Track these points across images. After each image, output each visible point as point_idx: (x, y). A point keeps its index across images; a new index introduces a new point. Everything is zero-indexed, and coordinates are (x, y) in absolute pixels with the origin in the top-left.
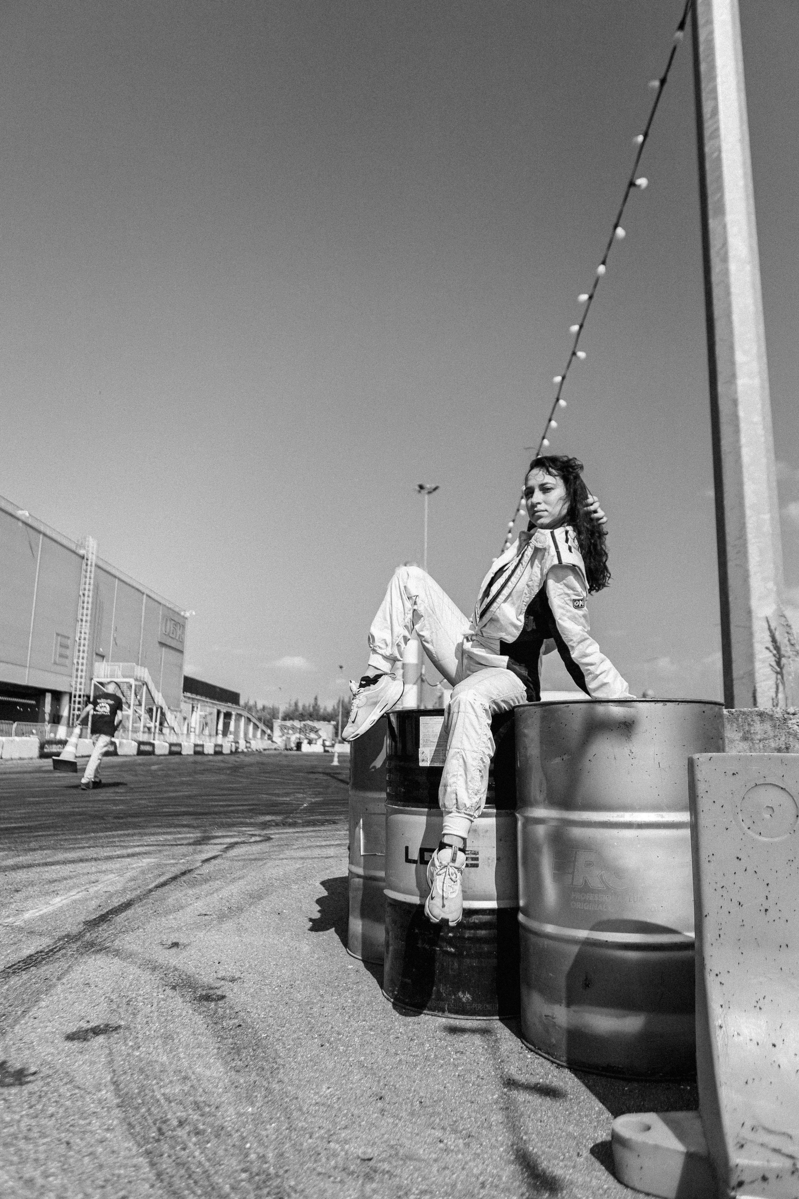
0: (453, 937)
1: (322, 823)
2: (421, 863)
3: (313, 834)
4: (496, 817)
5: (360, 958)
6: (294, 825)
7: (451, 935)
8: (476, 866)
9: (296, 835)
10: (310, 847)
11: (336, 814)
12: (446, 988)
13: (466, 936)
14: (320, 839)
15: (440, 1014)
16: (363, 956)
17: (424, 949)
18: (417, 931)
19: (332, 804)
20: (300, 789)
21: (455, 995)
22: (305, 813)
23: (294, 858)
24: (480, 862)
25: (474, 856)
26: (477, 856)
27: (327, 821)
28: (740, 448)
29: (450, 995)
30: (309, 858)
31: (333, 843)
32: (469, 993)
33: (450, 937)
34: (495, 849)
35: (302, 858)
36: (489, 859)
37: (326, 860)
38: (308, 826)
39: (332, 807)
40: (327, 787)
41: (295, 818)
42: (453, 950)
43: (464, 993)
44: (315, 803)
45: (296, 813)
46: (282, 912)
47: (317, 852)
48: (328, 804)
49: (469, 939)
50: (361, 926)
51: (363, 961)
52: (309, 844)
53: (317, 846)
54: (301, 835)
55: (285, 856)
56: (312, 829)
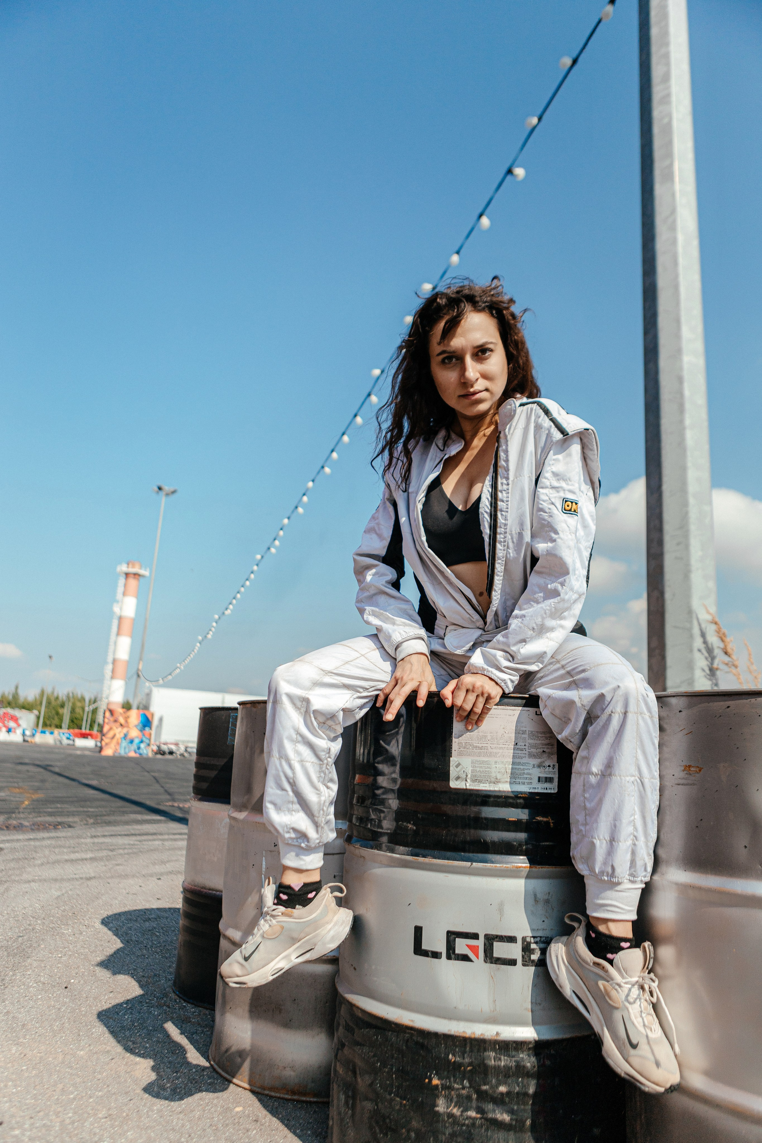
0: (508, 1093)
1: (56, 826)
2: (449, 957)
3: (53, 842)
5: (246, 1086)
6: (19, 828)
7: (503, 1089)
9: (32, 843)
10: (58, 862)
11: (68, 816)
14: (65, 850)
16: (250, 1083)
17: (451, 1115)
18: (436, 1081)
19: (58, 802)
20: (14, 782)
22: (30, 813)
23: (45, 880)
27: (60, 823)
28: (684, 429)
30: (62, 880)
31: (84, 856)
33: (502, 1094)
35: (56, 880)
37: (89, 883)
38: (38, 830)
39: (59, 806)
40: (43, 781)
41: (19, 819)
42: (506, 1117)
44: (37, 800)
45: (19, 813)
46: (69, 982)
47: (70, 870)
48: (52, 802)
50: (249, 1033)
51: (252, 1092)
52: (53, 857)
53: (66, 861)
54: (37, 843)
55: (30, 877)
56: (46, 835)
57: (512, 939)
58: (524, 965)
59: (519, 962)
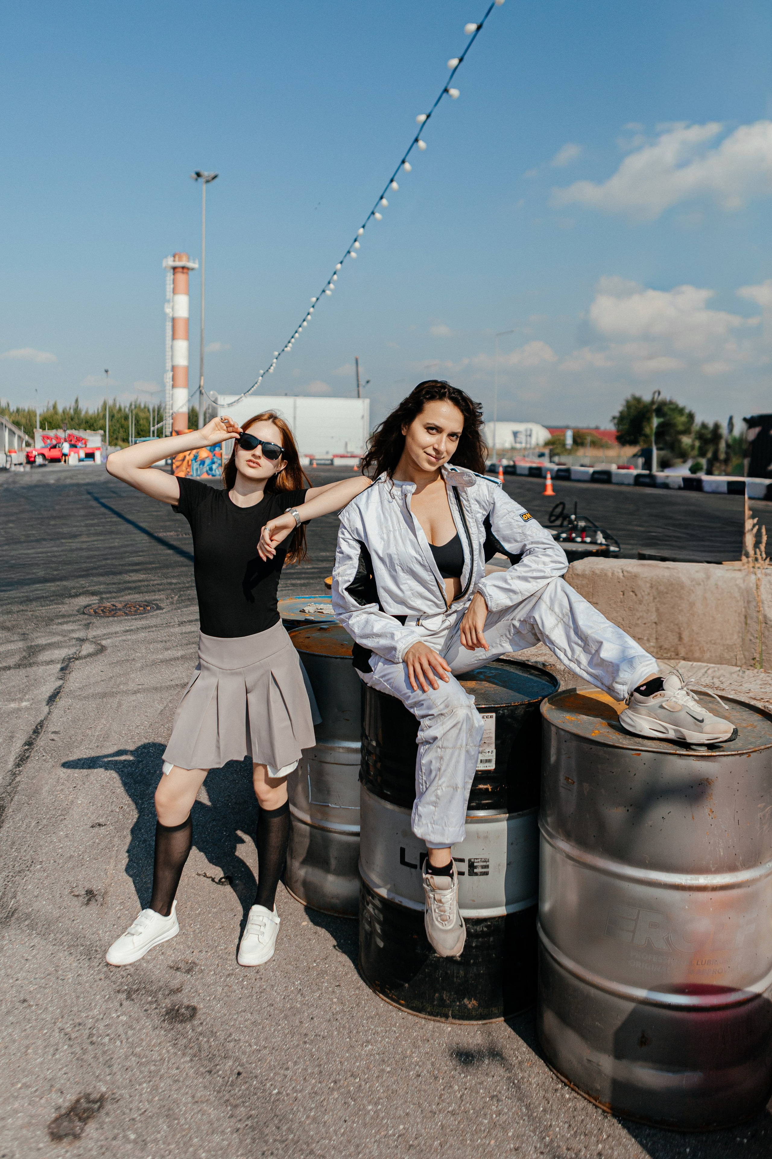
1: (146, 610)
3: (147, 634)
4: (507, 820)
6: (113, 612)
8: (486, 874)
9: (129, 636)
10: (155, 664)
11: (154, 591)
12: (451, 994)
13: (474, 945)
14: (159, 645)
15: (443, 1019)
18: (415, 937)
21: (460, 1002)
23: (148, 690)
24: (490, 870)
25: (485, 864)
26: (488, 864)
27: (149, 603)
29: (454, 1001)
30: (161, 688)
32: (474, 999)
34: (506, 854)
35: (156, 689)
36: (499, 865)
38: (131, 616)
43: (470, 999)
47: (166, 675)
49: (476, 946)
52: (150, 658)
53: (161, 661)
54: (133, 636)
55: (135, 687)
56: (138, 623)
57: (462, 860)
58: (469, 875)
59: (467, 873)
